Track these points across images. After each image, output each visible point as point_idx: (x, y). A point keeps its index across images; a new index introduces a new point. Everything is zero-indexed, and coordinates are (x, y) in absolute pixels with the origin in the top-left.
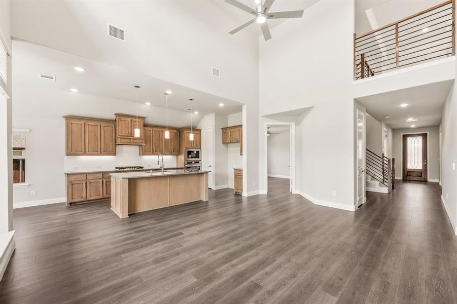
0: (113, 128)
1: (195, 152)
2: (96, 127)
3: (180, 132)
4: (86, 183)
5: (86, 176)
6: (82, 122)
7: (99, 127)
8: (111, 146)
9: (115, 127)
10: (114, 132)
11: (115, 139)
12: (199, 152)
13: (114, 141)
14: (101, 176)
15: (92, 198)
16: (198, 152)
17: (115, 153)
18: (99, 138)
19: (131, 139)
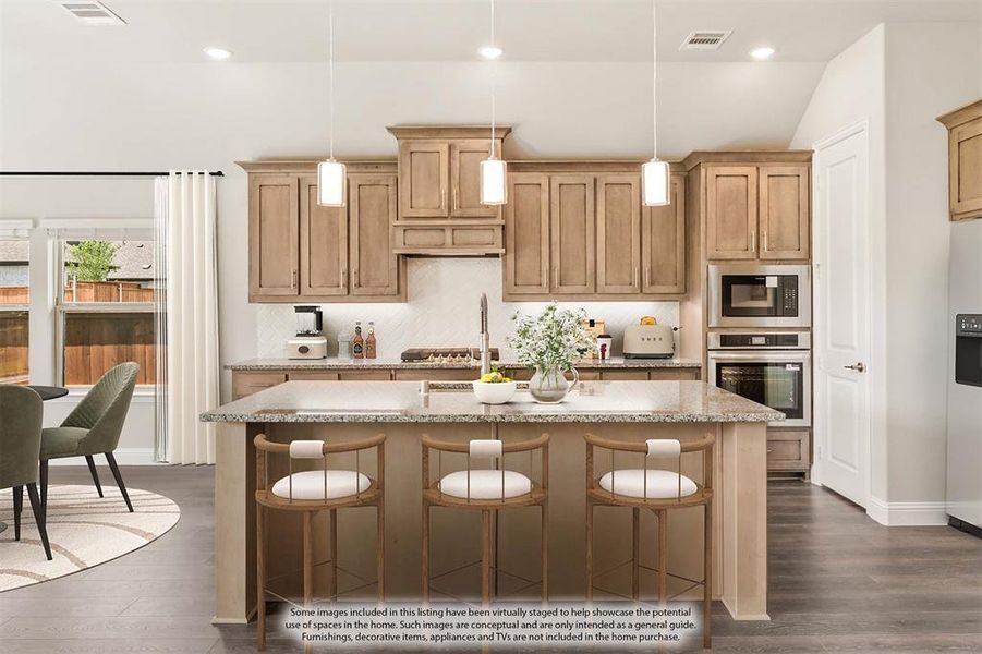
1: (775, 282)
5: (287, 377)
8: (384, 263)
9: (397, 183)
10: (393, 206)
12: (795, 278)
13: (392, 244)
16: (789, 283)
17: (399, 291)
18: (343, 233)
19: (442, 229)
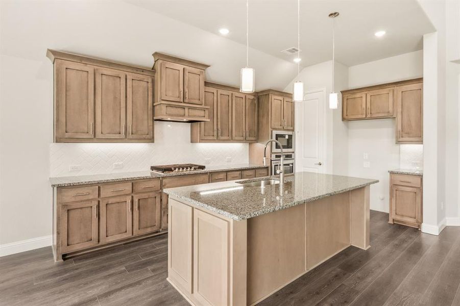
0: (150, 85)
1: (287, 137)
2: (118, 79)
3: (258, 99)
4: (98, 207)
5: (99, 187)
6: (90, 68)
7: (123, 81)
8: (146, 122)
9: (153, 82)
10: (150, 93)
11: (153, 106)
12: (292, 135)
13: (150, 112)
14: (128, 188)
15: (111, 239)
16: (290, 136)
17: (153, 137)
18: (123, 104)
19: (184, 108)
